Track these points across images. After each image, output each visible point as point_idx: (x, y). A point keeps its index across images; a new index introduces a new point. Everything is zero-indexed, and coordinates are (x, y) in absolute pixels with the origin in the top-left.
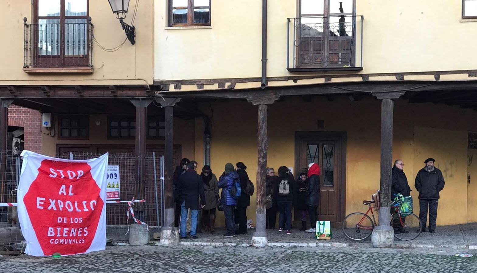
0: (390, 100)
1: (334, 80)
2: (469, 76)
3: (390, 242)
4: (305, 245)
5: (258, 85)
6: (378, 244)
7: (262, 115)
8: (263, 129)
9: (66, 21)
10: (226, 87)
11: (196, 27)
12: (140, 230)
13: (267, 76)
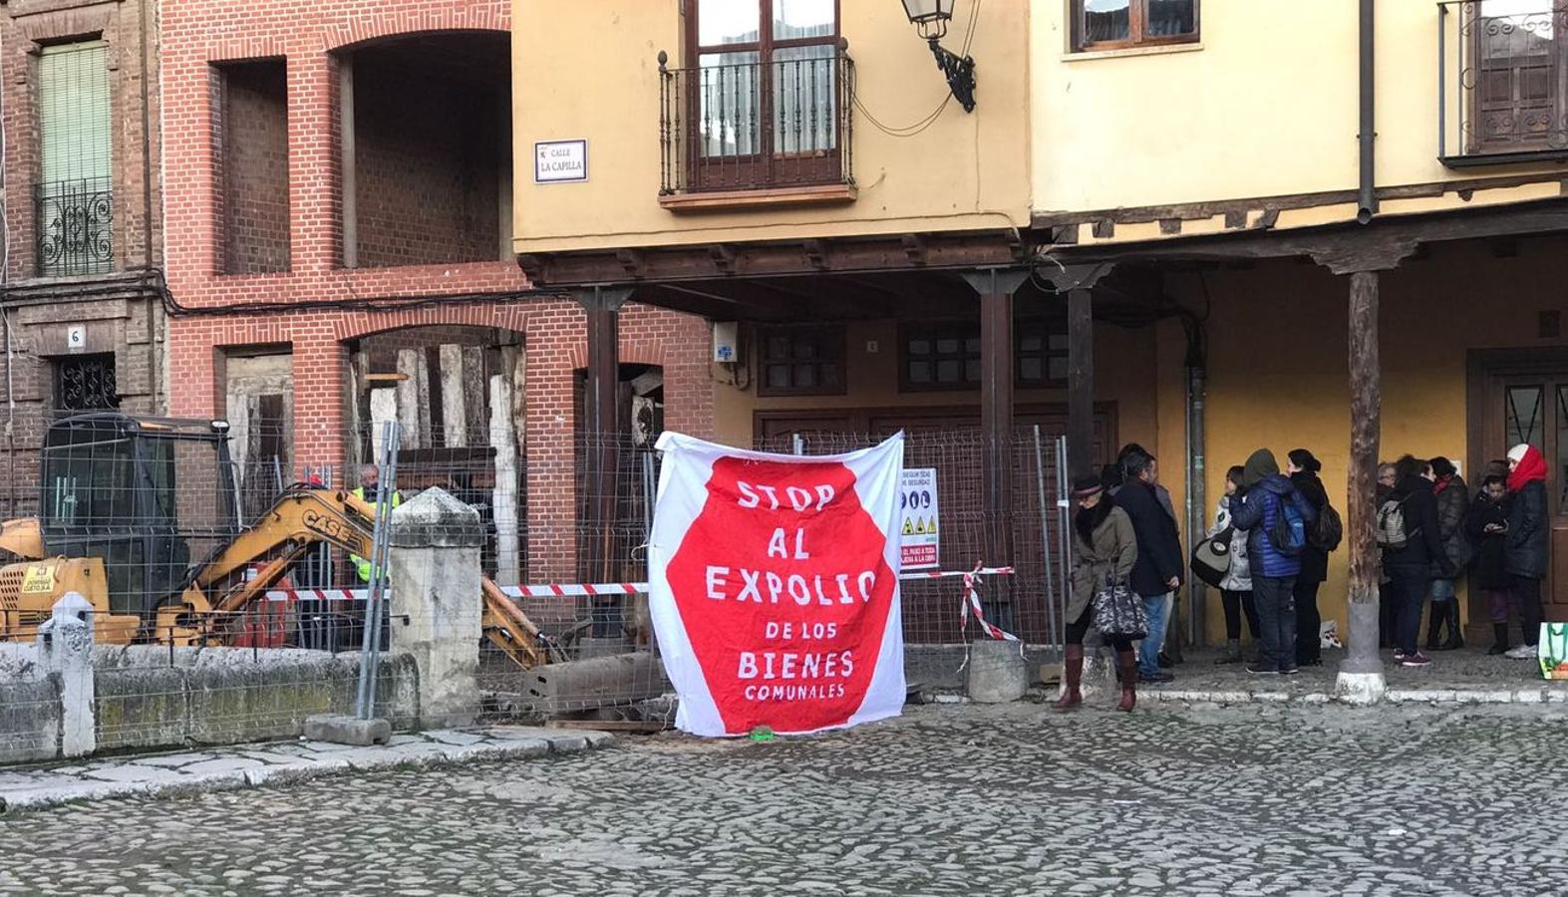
4: (1503, 695)
5: (1348, 212)
7: (1361, 304)
8: (1365, 347)
9: (776, 55)
10: (1250, 224)
11: (1157, 49)
12: (1001, 657)
13: (1377, 185)
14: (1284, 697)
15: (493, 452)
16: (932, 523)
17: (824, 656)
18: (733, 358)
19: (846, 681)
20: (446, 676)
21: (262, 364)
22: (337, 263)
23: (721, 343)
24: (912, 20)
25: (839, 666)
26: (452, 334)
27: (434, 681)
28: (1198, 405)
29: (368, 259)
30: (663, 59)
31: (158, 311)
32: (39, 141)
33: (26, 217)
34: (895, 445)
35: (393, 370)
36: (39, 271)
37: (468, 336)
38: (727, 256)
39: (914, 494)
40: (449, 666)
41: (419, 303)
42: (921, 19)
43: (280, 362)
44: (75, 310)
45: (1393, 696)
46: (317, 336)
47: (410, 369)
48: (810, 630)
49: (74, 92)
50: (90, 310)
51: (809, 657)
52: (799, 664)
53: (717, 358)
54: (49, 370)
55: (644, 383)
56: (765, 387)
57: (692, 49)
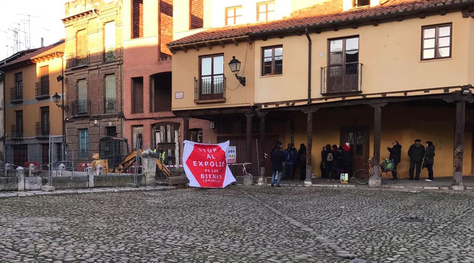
0: (379, 108)
1: (347, 98)
2: (425, 92)
3: (378, 185)
4: (332, 186)
5: (306, 103)
6: (371, 186)
7: (309, 119)
8: (310, 126)
9: (214, 77)
10: (290, 105)
11: (275, 75)
12: (248, 178)
13: (311, 98)
14: (295, 185)
15: (175, 143)
16: (235, 155)
17: (216, 175)
18: (214, 127)
19: (220, 180)
20: (150, 178)
21: (139, 128)
22: (151, 111)
23: (212, 125)
24: (232, 71)
25: (219, 177)
26: (168, 123)
27: (148, 179)
28: (292, 135)
29: (157, 111)
30: (195, 78)
31: (123, 119)
32: (105, 91)
33: (103, 104)
34: (228, 142)
35: (159, 129)
36: (105, 113)
37: (171, 124)
38: (205, 111)
39: (231, 151)
40: (150, 176)
41: (163, 118)
42: (234, 71)
43: (142, 128)
44: (110, 119)
45: (313, 185)
46: (147, 124)
47: (162, 129)
48: (213, 171)
49: (110, 83)
50: (112, 119)
51: (214, 175)
52: (212, 176)
53: (211, 127)
54: (106, 129)
55: (200, 132)
56: (219, 132)
57: (201, 76)
